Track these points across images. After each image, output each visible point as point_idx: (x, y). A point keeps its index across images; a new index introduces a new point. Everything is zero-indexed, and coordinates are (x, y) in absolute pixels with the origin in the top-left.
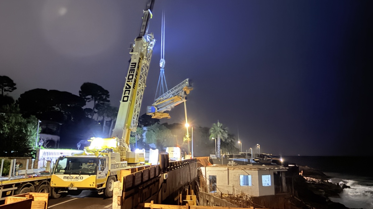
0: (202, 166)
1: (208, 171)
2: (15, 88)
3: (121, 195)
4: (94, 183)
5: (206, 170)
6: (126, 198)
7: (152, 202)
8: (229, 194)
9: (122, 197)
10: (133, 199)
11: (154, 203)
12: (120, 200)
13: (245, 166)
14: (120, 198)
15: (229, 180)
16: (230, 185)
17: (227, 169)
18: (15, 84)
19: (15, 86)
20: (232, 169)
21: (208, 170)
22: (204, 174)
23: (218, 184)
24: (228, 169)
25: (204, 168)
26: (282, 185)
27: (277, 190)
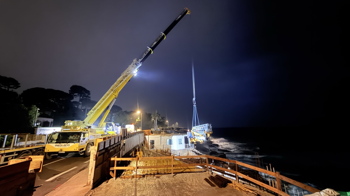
0: (147, 135)
2: (20, 86)
3: (96, 154)
4: (77, 148)
5: (149, 137)
6: (99, 155)
7: (116, 157)
8: (161, 150)
9: (96, 155)
10: (104, 156)
11: (117, 157)
12: (95, 157)
13: (170, 134)
14: (95, 156)
15: (161, 142)
16: (161, 145)
17: (160, 136)
18: (19, 84)
19: (19, 85)
20: (163, 136)
22: (147, 139)
23: (155, 145)
26: (188, 143)
27: (186, 147)
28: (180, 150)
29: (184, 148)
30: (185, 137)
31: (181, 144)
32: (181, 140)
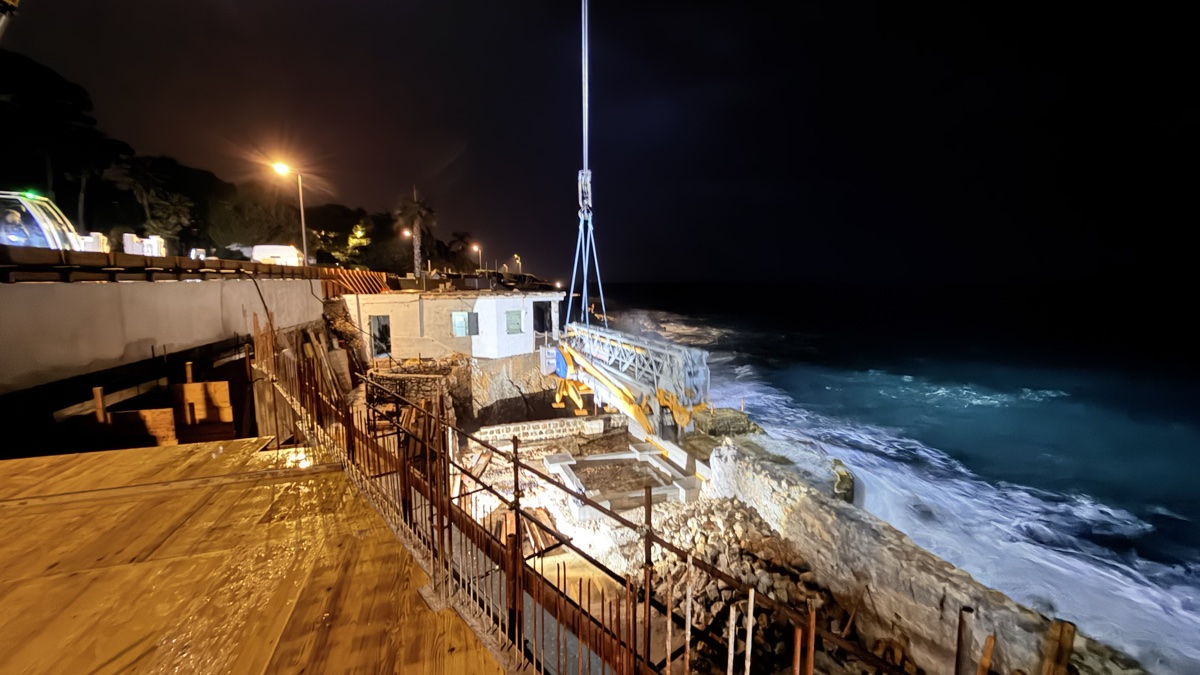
1: (364, 305)
5: (361, 302)
13: (476, 292)
15: (425, 324)
16: (425, 337)
17: (417, 296)
20: (432, 297)
21: (364, 302)
23: (393, 336)
24: (420, 298)
25: (353, 297)
26: (550, 330)
27: (539, 342)
28: (511, 357)
29: (530, 348)
30: (535, 303)
31: (521, 332)
32: (518, 314)
